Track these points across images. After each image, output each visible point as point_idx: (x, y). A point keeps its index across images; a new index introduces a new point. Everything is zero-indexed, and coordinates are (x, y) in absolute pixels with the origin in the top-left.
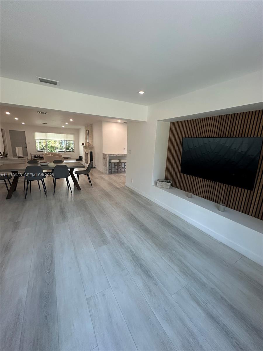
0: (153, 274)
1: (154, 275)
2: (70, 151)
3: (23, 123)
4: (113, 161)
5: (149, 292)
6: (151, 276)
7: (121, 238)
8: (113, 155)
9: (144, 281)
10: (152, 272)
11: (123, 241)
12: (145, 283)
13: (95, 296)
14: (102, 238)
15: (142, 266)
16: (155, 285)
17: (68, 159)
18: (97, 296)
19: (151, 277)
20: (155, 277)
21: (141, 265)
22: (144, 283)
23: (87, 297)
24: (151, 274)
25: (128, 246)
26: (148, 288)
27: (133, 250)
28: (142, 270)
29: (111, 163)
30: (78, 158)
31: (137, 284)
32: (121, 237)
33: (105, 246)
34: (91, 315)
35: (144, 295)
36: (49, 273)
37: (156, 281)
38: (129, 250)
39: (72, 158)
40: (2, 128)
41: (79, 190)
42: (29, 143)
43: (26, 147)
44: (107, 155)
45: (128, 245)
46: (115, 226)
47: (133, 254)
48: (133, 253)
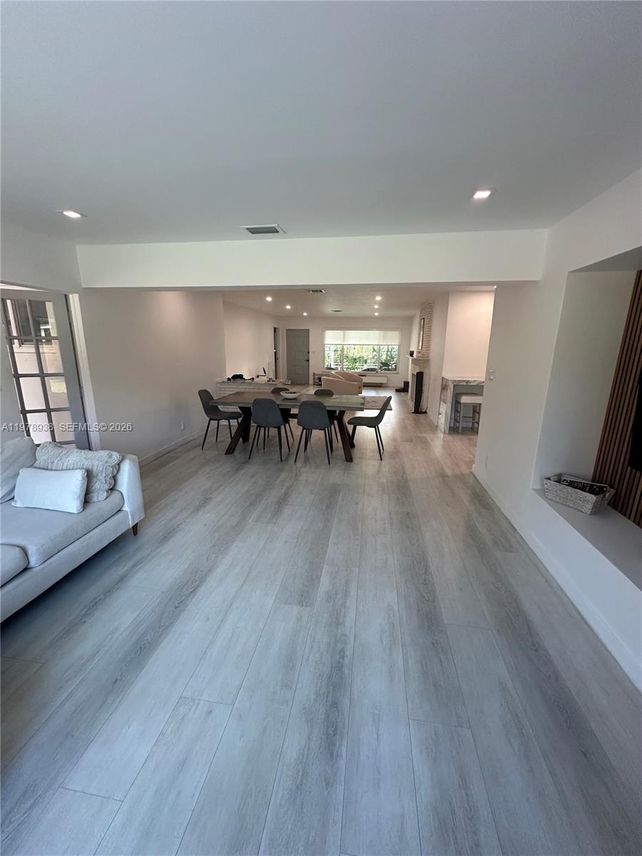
0: (344, 750)
1: (344, 755)
2: (389, 370)
3: (305, 314)
4: (464, 399)
5: (294, 787)
6: (335, 753)
7: (345, 607)
8: (468, 382)
9: (306, 750)
10: (345, 743)
11: (344, 617)
12: (306, 753)
13: (196, 701)
14: (306, 586)
15: (337, 708)
16: (324, 784)
17: (380, 387)
18: (199, 704)
19: (332, 754)
20: (342, 763)
21: (335, 705)
22: (303, 756)
23: (185, 694)
24: (340, 746)
25: (345, 635)
26: (300, 773)
27: (349, 653)
28: (328, 717)
29: (460, 403)
30: (402, 385)
31: (286, 744)
32: (348, 605)
33: (296, 609)
34: (162, 733)
35: (279, 782)
36: (176, 607)
37: (335, 774)
38: (339, 646)
39: (390, 384)
40: (276, 327)
41: (347, 461)
42: (314, 352)
43: (308, 360)
44: (450, 383)
45: (348, 634)
46: (357, 570)
47: (339, 662)
48: (341, 660)
